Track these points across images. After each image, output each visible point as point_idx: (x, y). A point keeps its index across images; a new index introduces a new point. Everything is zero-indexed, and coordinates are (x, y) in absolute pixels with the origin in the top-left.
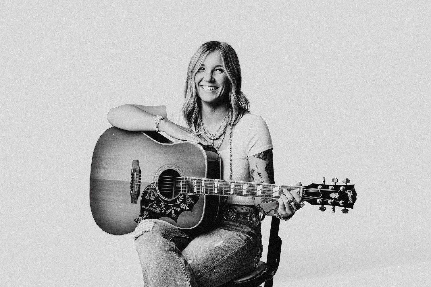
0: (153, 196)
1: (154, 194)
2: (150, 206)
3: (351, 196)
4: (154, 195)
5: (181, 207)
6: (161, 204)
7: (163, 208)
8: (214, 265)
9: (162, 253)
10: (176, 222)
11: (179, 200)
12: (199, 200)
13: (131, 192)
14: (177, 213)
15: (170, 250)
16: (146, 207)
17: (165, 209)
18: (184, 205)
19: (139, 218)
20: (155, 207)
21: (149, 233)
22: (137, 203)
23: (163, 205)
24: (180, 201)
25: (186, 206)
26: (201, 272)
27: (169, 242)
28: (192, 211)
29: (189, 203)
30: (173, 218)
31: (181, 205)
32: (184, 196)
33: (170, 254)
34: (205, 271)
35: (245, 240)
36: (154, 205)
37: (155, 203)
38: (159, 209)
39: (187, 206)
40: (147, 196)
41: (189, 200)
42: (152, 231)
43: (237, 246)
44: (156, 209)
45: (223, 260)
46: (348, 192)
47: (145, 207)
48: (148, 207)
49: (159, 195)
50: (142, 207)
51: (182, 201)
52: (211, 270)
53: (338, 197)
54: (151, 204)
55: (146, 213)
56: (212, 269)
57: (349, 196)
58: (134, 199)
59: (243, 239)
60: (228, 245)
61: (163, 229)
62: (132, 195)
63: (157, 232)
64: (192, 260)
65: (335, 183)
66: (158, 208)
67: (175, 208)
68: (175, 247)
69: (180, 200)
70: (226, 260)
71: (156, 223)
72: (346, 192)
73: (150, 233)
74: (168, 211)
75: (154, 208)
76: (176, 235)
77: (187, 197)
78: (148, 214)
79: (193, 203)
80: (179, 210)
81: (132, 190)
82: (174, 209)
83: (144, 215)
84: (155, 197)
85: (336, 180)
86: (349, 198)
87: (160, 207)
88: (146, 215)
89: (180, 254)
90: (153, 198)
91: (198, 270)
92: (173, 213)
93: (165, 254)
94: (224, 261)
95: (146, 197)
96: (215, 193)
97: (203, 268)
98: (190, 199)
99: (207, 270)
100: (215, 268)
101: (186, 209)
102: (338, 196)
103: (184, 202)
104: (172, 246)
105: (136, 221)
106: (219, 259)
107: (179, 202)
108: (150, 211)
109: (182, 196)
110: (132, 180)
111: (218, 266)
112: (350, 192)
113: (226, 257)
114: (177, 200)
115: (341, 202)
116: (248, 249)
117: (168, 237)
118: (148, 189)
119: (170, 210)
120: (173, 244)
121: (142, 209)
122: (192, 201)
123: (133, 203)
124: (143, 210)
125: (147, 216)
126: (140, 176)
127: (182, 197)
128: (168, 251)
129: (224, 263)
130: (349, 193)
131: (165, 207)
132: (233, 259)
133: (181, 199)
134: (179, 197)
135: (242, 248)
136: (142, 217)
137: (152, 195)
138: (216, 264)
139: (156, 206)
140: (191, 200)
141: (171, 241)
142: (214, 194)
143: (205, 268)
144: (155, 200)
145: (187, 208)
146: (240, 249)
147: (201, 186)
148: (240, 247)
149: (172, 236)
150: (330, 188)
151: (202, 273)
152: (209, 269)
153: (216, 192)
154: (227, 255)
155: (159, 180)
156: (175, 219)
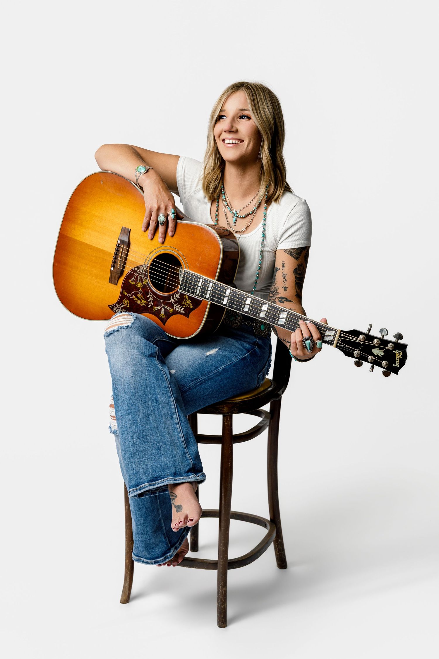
0: (140, 283)
1: (141, 279)
2: (133, 294)
3: (400, 358)
4: (142, 281)
5: (175, 308)
6: (148, 296)
7: (150, 301)
8: (204, 378)
9: (141, 358)
10: (164, 324)
11: (173, 298)
12: (200, 306)
13: (112, 269)
14: (168, 315)
15: (151, 356)
16: (128, 293)
17: (152, 304)
18: (178, 306)
19: (115, 305)
20: (139, 297)
21: (126, 330)
22: (117, 285)
23: (151, 298)
24: (174, 300)
25: (181, 309)
26: (186, 386)
27: (151, 345)
28: (188, 318)
29: (186, 305)
30: (161, 319)
31: (175, 305)
32: (182, 295)
33: (152, 360)
34: (192, 385)
35: (248, 351)
36: (140, 294)
37: (141, 293)
38: (145, 302)
39: (183, 309)
40: (132, 279)
41: (186, 302)
42: (131, 328)
43: (236, 357)
44: (141, 301)
45: (216, 373)
46: (396, 352)
47: (126, 294)
48: (130, 295)
49: (148, 284)
50: (122, 292)
51: (177, 300)
52: (200, 384)
53: (382, 356)
54: (135, 292)
55: (126, 302)
56: (202, 383)
57: (397, 358)
58: (113, 279)
59: (246, 349)
60: (225, 353)
61: (145, 328)
62: (112, 273)
63: (137, 330)
64: (175, 369)
65: (383, 336)
66: (143, 299)
67: (166, 307)
68: (158, 353)
69: (175, 298)
70: (221, 373)
71: (136, 318)
72: (394, 352)
73: (128, 330)
74: (156, 308)
75: (138, 299)
76: (161, 338)
77: (185, 297)
78: (129, 303)
79: (192, 307)
80: (171, 311)
81: (114, 266)
82: (164, 308)
83: (123, 303)
84: (143, 284)
85: (385, 331)
86: (396, 360)
87: (147, 299)
88: (125, 303)
89: (163, 362)
90: (139, 285)
91: (183, 383)
92: (162, 312)
93: (145, 360)
94: (218, 373)
95: (130, 281)
96: (224, 304)
97: (189, 381)
98: (188, 302)
99: (195, 384)
100: (205, 381)
101: (180, 312)
102: (383, 354)
103: (180, 302)
104: (155, 350)
105: (110, 308)
106: (211, 371)
107: (172, 300)
108: (132, 301)
109: (179, 294)
110: (117, 253)
111: (209, 379)
112: (400, 353)
113: (221, 369)
114: (171, 297)
115: (384, 363)
116: (250, 361)
117: (151, 339)
118: (135, 271)
119: (159, 308)
120: (156, 349)
121: (122, 294)
122: (191, 305)
123: (111, 283)
124: (122, 297)
125: (127, 305)
126: (128, 251)
127: (179, 296)
128: (148, 356)
129: (217, 376)
130: (398, 354)
131: (153, 302)
132: (230, 372)
133: (177, 298)
134: (174, 293)
135: (243, 359)
136: (121, 306)
137: (139, 281)
138: (206, 377)
139: (142, 297)
140: (190, 303)
141: (153, 344)
142: (222, 304)
143: (192, 381)
144: (141, 288)
145: (182, 311)
146: (240, 360)
147: (208, 289)
148: (240, 357)
149: (156, 339)
150: (375, 341)
151: (188, 388)
152: (198, 383)
153: (225, 302)
154: (221, 366)
155: (152, 264)
156: (164, 321)
